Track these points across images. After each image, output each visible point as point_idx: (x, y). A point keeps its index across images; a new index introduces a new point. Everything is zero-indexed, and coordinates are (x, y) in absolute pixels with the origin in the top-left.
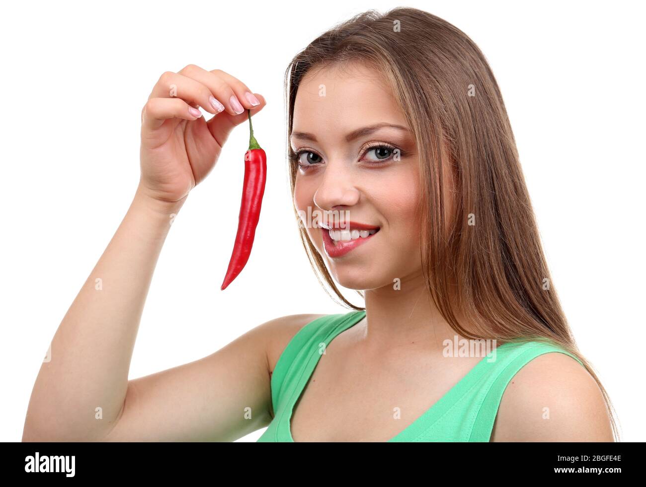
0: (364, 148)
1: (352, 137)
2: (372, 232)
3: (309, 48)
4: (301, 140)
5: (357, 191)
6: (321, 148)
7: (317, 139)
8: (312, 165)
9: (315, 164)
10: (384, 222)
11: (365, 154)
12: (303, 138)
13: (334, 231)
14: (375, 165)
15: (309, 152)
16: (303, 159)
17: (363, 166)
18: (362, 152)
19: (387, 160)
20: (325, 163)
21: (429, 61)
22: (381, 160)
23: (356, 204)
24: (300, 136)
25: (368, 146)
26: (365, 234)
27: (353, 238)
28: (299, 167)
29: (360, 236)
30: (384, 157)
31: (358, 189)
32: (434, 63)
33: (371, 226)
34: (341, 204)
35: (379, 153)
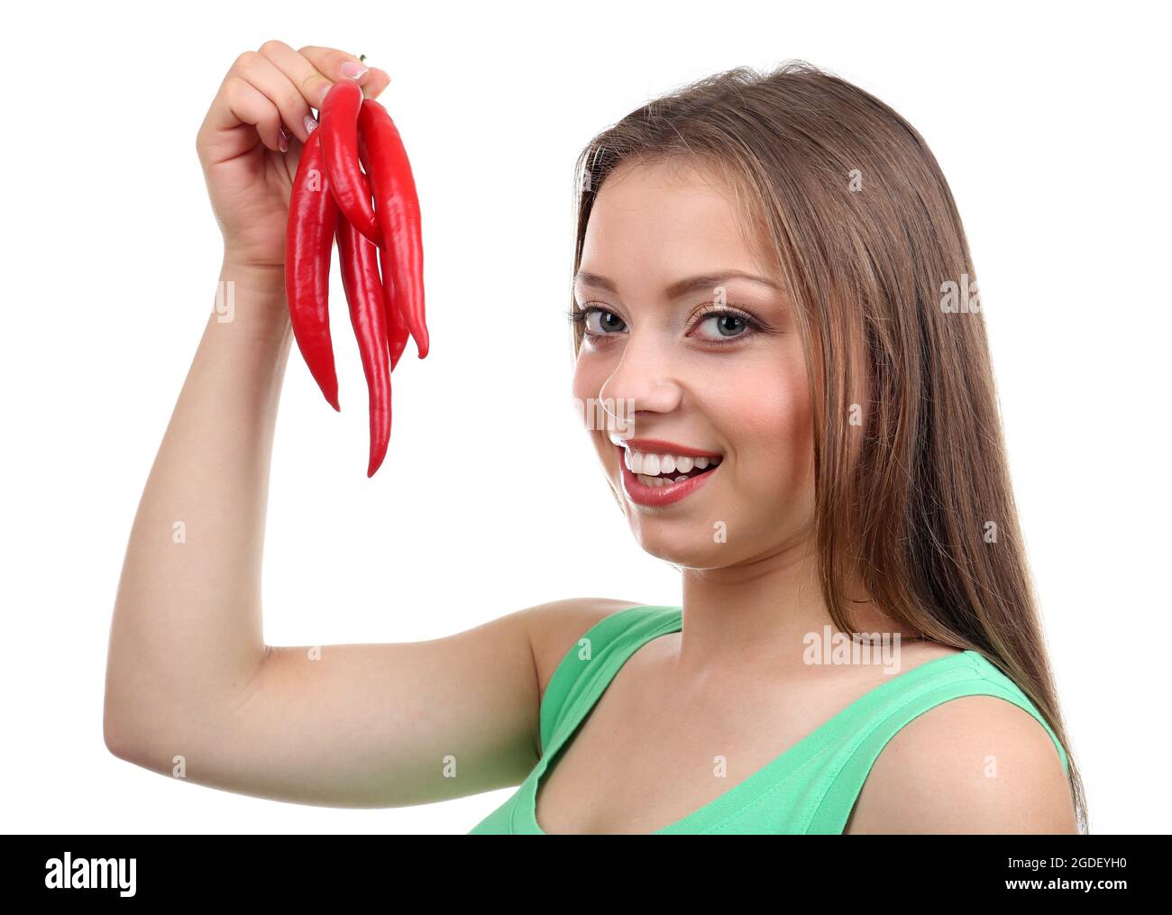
0: (698, 314)
1: (678, 291)
3: (622, 125)
4: (592, 287)
5: (677, 388)
6: (624, 306)
7: (617, 288)
8: (606, 334)
9: (612, 334)
11: (698, 323)
12: (595, 285)
14: (716, 346)
15: (604, 312)
16: (593, 322)
17: (696, 346)
18: (694, 320)
19: (737, 339)
20: (628, 333)
22: (727, 338)
23: (675, 411)
24: (592, 280)
25: (704, 311)
28: (585, 335)
30: (733, 332)
31: (683, 386)
33: (707, 453)
34: (649, 409)
35: (725, 326)
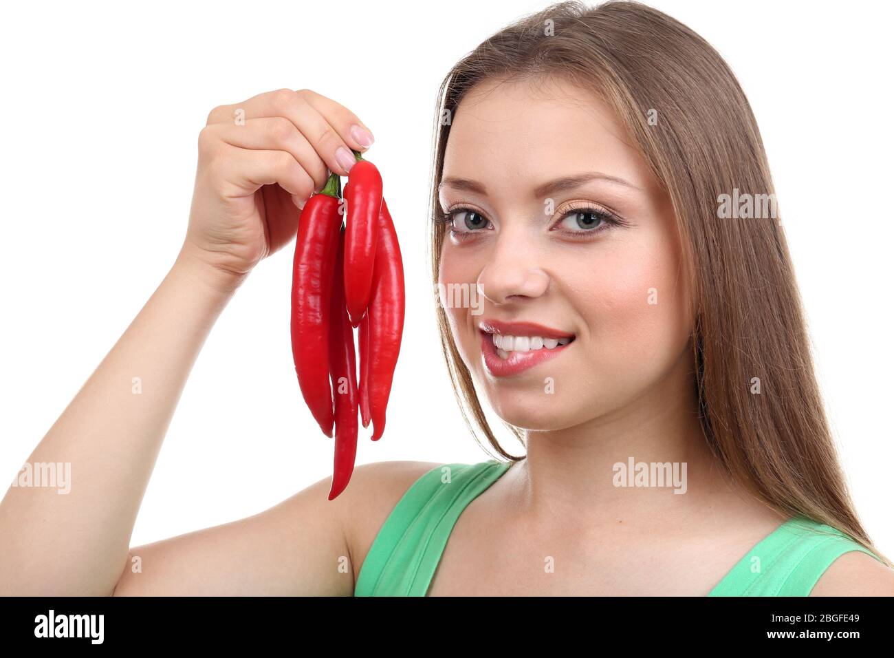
1: (545, 191)
2: (563, 342)
4: (460, 190)
5: (545, 275)
6: (490, 206)
7: (487, 191)
8: (473, 231)
9: (478, 231)
10: (583, 328)
11: (562, 219)
12: (462, 189)
13: (503, 336)
14: (578, 238)
15: (470, 211)
16: (460, 221)
17: (558, 238)
19: (596, 231)
20: (493, 229)
21: (672, 82)
22: (586, 230)
23: (542, 295)
24: (459, 184)
26: (552, 344)
27: (533, 348)
28: (451, 231)
29: (544, 346)
30: (590, 225)
31: (549, 274)
32: (678, 85)
33: (562, 333)
34: (521, 294)
35: (583, 220)
